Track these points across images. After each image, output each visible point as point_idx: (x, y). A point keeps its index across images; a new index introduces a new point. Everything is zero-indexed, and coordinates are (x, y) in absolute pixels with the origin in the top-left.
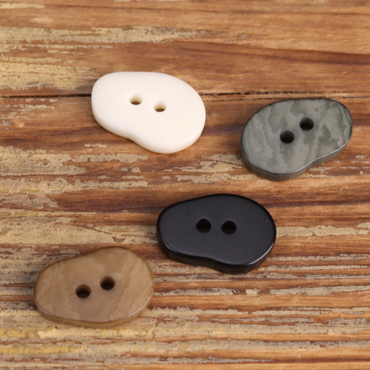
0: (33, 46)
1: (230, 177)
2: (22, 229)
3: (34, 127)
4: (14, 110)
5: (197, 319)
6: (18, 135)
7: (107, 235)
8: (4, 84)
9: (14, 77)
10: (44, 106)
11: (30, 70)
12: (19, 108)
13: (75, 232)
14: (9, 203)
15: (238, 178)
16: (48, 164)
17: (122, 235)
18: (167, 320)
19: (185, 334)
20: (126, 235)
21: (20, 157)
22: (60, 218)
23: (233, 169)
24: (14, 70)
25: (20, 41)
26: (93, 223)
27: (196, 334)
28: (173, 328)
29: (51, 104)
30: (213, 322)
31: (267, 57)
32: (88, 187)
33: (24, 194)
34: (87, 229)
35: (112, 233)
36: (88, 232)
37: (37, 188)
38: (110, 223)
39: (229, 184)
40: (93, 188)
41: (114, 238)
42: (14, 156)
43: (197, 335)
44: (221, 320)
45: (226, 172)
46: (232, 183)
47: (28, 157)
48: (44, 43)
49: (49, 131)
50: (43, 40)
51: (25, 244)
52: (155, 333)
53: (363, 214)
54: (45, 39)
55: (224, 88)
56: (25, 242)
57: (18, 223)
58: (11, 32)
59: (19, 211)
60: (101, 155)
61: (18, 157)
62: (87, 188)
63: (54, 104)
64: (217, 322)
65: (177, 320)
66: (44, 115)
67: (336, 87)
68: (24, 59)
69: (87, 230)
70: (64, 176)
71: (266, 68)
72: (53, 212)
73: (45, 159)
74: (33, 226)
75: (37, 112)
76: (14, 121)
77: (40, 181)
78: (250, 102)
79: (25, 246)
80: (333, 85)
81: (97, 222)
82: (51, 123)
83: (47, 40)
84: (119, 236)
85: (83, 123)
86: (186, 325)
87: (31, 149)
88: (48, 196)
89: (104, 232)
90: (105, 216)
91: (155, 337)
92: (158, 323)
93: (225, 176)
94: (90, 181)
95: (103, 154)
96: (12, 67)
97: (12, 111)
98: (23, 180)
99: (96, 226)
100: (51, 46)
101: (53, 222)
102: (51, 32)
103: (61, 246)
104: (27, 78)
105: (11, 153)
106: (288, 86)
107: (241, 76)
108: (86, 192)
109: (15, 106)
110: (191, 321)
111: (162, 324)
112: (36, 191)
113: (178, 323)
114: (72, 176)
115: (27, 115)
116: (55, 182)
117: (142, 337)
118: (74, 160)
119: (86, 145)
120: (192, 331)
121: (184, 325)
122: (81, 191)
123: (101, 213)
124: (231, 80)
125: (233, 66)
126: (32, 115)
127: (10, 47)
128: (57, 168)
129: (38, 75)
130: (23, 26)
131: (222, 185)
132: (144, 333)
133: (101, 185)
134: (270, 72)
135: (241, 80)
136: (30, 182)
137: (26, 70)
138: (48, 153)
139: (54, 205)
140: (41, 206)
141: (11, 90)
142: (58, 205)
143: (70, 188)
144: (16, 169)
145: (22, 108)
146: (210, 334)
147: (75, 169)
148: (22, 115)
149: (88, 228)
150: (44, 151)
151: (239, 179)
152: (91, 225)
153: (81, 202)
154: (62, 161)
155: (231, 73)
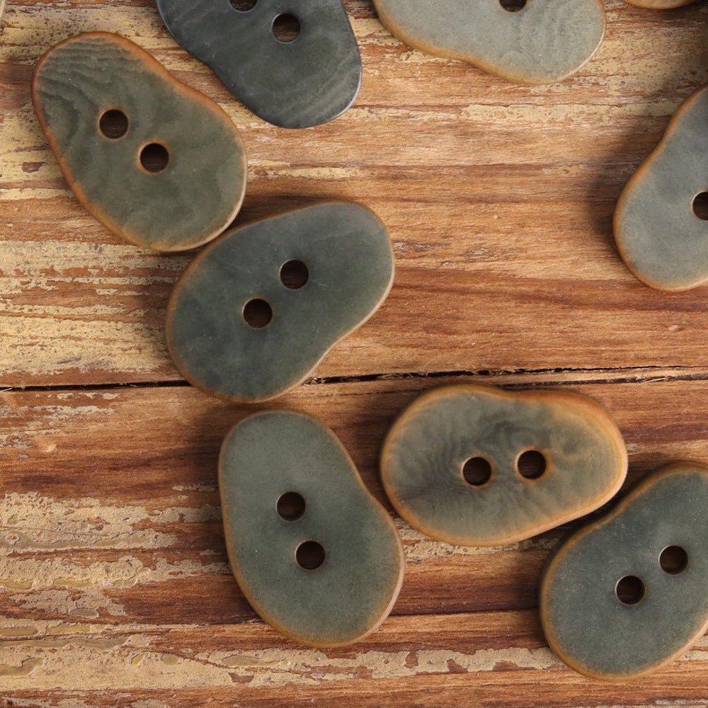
0: (68, 280)
1: (450, 548)
2: (60, 660)
3: (75, 451)
4: (35, 416)
6: (45, 469)
7: (220, 670)
8: (14, 364)
9: (34, 347)
10: (94, 409)
11: (64, 333)
12: (44, 412)
13: (159, 665)
14: (33, 609)
16: (105, 528)
17: (248, 670)
20: (255, 670)
21: (51, 513)
22: (130, 637)
24: (33, 334)
25: (42, 271)
26: (192, 645)
29: (105, 403)
31: (522, 298)
32: (182, 573)
33: (60, 589)
34: (182, 659)
35: (229, 666)
36: (182, 665)
37: (85, 578)
38: (225, 644)
39: (448, 564)
40: (192, 575)
41: (233, 676)
42: (40, 512)
46: (454, 561)
47: (67, 514)
48: (89, 275)
49: (104, 459)
50: (86, 268)
51: (65, 691)
54: (90, 265)
56: (67, 685)
57: (51, 648)
58: (24, 251)
59: (52, 624)
60: (204, 508)
61: (48, 515)
62: (179, 576)
63: (112, 404)
66: (93, 427)
67: (656, 359)
68: (51, 309)
69: (180, 660)
70: (135, 552)
71: (521, 321)
72: (116, 624)
73: (98, 518)
74: (80, 654)
75: (81, 420)
76: (36, 438)
77: (91, 562)
79: (66, 693)
80: (651, 354)
81: (200, 643)
82: (108, 443)
83: (94, 267)
84: (241, 672)
85: (169, 441)
87: (71, 497)
88: (106, 593)
89: (214, 664)
90: (214, 632)
93: (442, 548)
94: (184, 562)
95: (207, 505)
96: (28, 326)
97: (32, 420)
98: (58, 560)
99: (198, 652)
100: (102, 279)
101: (116, 647)
102: (101, 250)
103: (133, 692)
104: (58, 349)
105: (33, 506)
106: (564, 359)
107: (472, 339)
108: (178, 584)
109: (38, 408)
112: (82, 585)
114: (151, 551)
115: (60, 427)
116: (119, 564)
118: (154, 519)
119: (175, 488)
122: (168, 581)
123: (207, 625)
124: (453, 347)
125: (458, 318)
126: (70, 426)
127: (23, 283)
128: (122, 537)
129: (79, 342)
130: (47, 238)
131: (436, 565)
133: (206, 569)
134: (530, 329)
135: (473, 347)
136: (73, 566)
137: (57, 333)
138: (103, 505)
139: (118, 610)
140: (94, 614)
141: (28, 375)
142: (127, 610)
143: (147, 576)
144: (44, 538)
145: (50, 414)
147: (156, 537)
148: (51, 428)
149: (184, 657)
150: (95, 502)
151: (467, 553)
152: (190, 650)
153: (170, 604)
154: (130, 521)
155: (454, 333)
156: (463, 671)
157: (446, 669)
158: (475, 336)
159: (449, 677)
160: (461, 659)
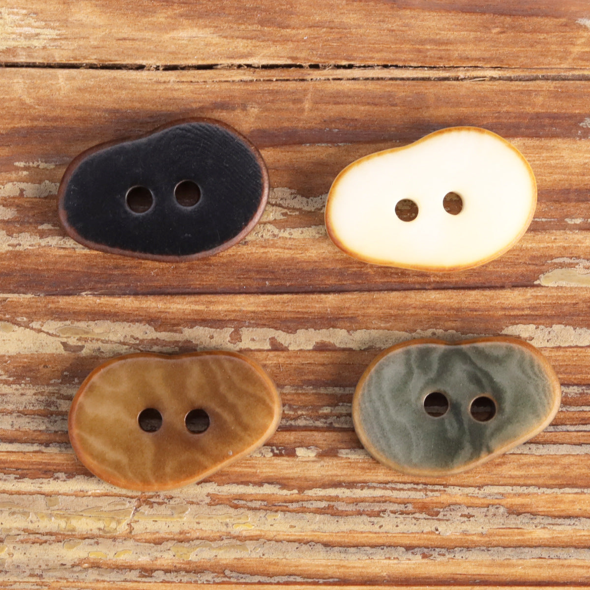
1: (276, 231)
5: (208, 500)
7: (52, 339)
15: (291, 234)
17: (79, 340)
18: (154, 502)
19: (186, 528)
20: (86, 340)
23: (282, 217)
26: (27, 314)
27: (204, 529)
28: (165, 516)
30: (236, 507)
32: (20, 245)
34: (17, 327)
35: (61, 335)
36: (19, 333)
38: (59, 315)
39: (273, 246)
40: (29, 248)
41: (64, 344)
43: (206, 531)
44: (249, 504)
45: (270, 223)
46: (280, 243)
52: (132, 524)
53: (513, 309)
55: (272, 56)
60: (43, 184)
62: (18, 248)
64: (243, 507)
65: (172, 502)
67: (479, 60)
69: (16, 328)
71: (351, 18)
78: (319, 86)
80: (474, 54)
81: (35, 313)
84: (73, 341)
85: (13, 119)
86: (187, 512)
89: (48, 333)
90: (49, 303)
91: (133, 534)
92: (140, 506)
93: (268, 231)
94: (23, 234)
95: (47, 182)
99: (33, 321)
106: (392, 56)
107: (304, 33)
108: (17, 255)
110: (198, 504)
111: (145, 509)
113: (173, 508)
117: (109, 532)
119: (17, 164)
120: (198, 523)
121: (184, 512)
122: (7, 252)
123: (42, 295)
124: (286, 40)
125: (291, 14)
131: (263, 247)
132: (113, 525)
133: (43, 242)
134: (360, 26)
135: (305, 41)
146: (229, 529)
149: (19, 325)
151: (292, 237)
152: (25, 319)
153: (8, 275)
155: (288, 27)
156: (284, 349)
157: (268, 346)
158: (307, 31)
159: (271, 354)
160: (283, 337)
